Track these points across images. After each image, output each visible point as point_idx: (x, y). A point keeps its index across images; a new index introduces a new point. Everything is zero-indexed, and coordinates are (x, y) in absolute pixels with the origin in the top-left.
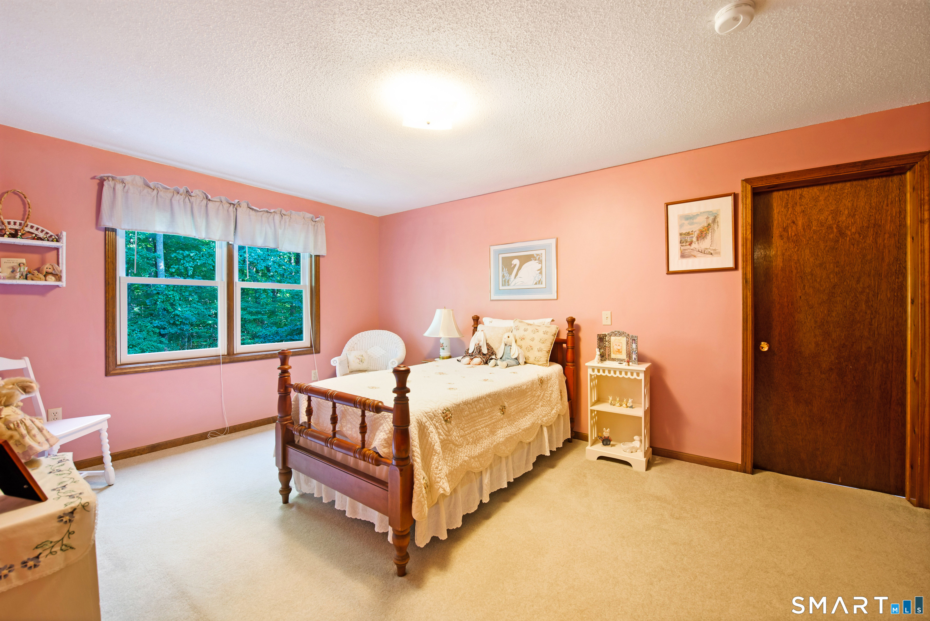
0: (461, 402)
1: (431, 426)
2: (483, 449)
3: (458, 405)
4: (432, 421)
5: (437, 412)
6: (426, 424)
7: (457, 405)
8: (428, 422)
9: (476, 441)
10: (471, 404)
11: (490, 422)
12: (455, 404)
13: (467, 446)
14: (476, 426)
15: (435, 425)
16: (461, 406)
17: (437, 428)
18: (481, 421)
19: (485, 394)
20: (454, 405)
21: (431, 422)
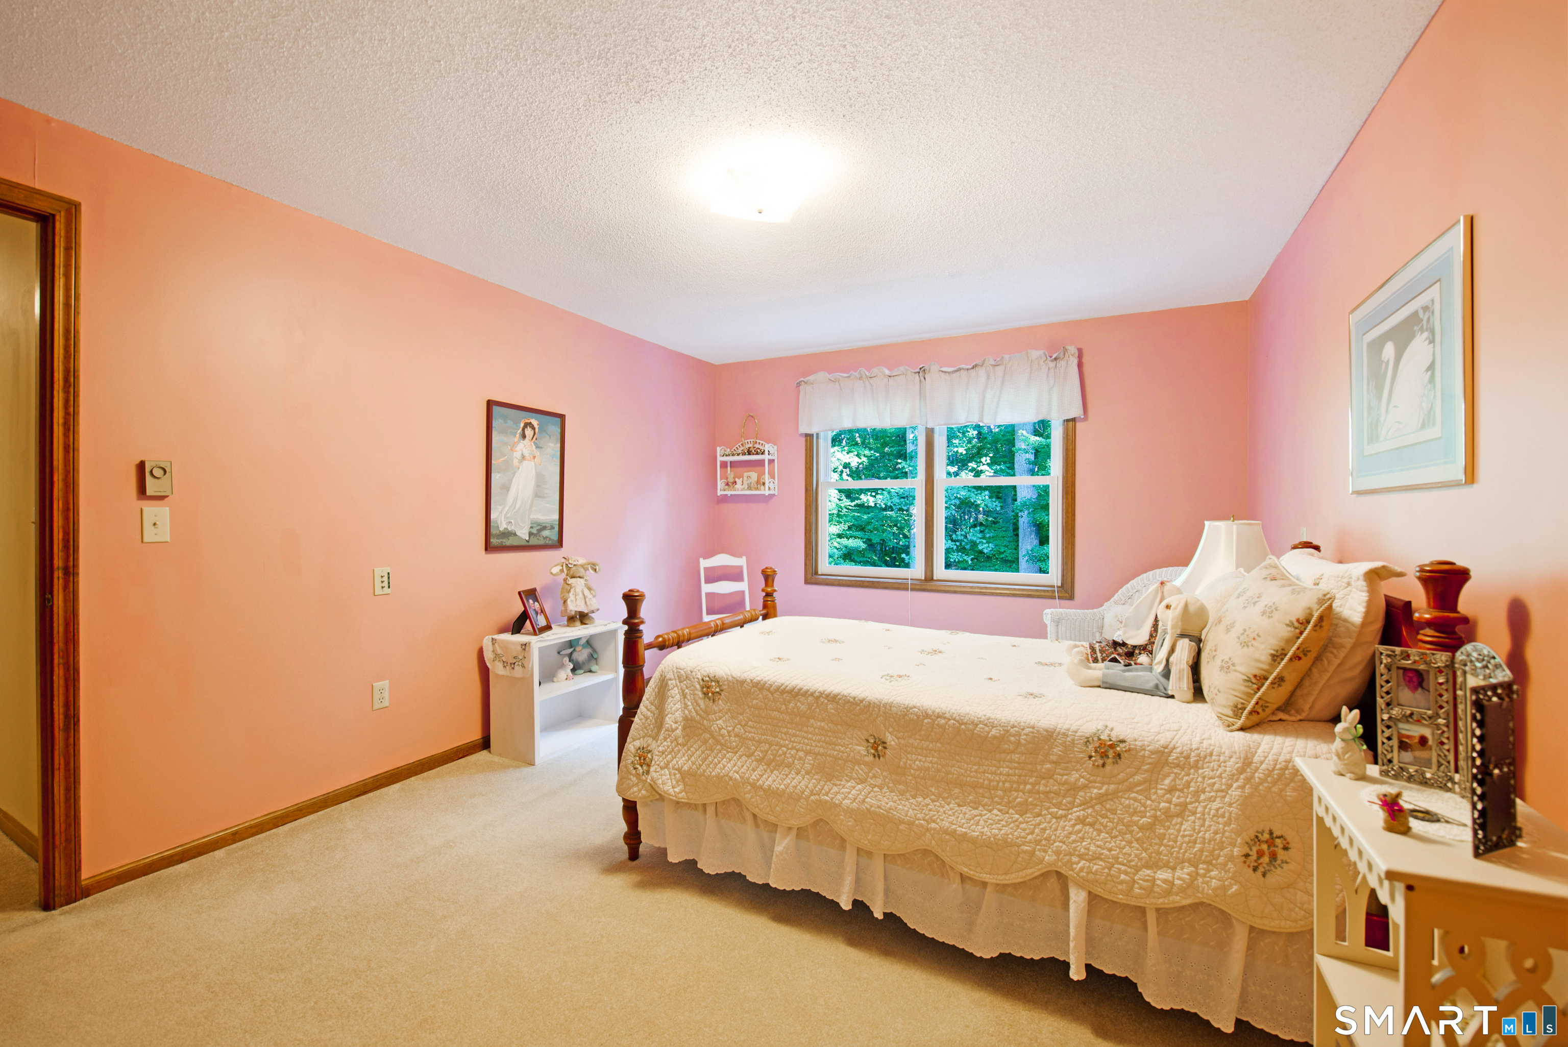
0: (748, 680)
1: (676, 688)
2: (782, 786)
3: (742, 682)
4: (680, 682)
5: (694, 673)
6: (670, 682)
7: (737, 680)
8: (673, 682)
9: (773, 763)
10: (772, 694)
11: (822, 750)
12: (733, 677)
13: (744, 758)
14: (776, 737)
15: (683, 691)
16: (745, 685)
17: (684, 696)
18: (794, 735)
19: (820, 689)
20: (730, 678)
21: (678, 684)
